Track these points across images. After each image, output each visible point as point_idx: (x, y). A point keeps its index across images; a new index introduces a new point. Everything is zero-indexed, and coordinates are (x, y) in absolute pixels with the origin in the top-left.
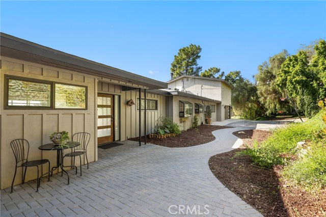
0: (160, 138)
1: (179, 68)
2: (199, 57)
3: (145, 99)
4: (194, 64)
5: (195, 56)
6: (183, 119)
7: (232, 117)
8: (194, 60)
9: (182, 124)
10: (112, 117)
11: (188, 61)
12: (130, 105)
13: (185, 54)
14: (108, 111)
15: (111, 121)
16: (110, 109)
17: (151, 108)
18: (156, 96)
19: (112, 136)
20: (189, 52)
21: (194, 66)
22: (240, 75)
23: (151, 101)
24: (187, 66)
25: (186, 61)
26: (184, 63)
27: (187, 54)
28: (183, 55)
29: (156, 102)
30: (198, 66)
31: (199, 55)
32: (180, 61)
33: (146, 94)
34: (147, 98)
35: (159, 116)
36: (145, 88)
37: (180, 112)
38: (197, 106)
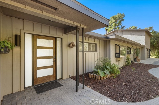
0: (99, 79)
1: (110, 27)
2: (124, 20)
3: (83, 42)
4: (120, 25)
5: (121, 20)
6: (118, 59)
7: (151, 57)
8: (120, 22)
9: (118, 63)
10: (55, 58)
11: (116, 23)
12: (72, 47)
13: (114, 19)
14: (50, 53)
15: (54, 61)
16: (52, 50)
17: (92, 50)
18: (96, 40)
19: (55, 75)
20: (117, 18)
21: (120, 26)
22: (153, 29)
23: (92, 45)
24: (115, 26)
25: (115, 23)
26: (113, 25)
27: (115, 19)
28: (113, 20)
29: (96, 45)
30: (123, 26)
31: (123, 19)
32: (111, 24)
33: (84, 38)
34: (84, 41)
35: (98, 57)
36: (82, 26)
37: (116, 53)
38: (129, 48)
